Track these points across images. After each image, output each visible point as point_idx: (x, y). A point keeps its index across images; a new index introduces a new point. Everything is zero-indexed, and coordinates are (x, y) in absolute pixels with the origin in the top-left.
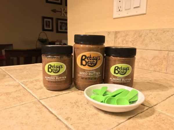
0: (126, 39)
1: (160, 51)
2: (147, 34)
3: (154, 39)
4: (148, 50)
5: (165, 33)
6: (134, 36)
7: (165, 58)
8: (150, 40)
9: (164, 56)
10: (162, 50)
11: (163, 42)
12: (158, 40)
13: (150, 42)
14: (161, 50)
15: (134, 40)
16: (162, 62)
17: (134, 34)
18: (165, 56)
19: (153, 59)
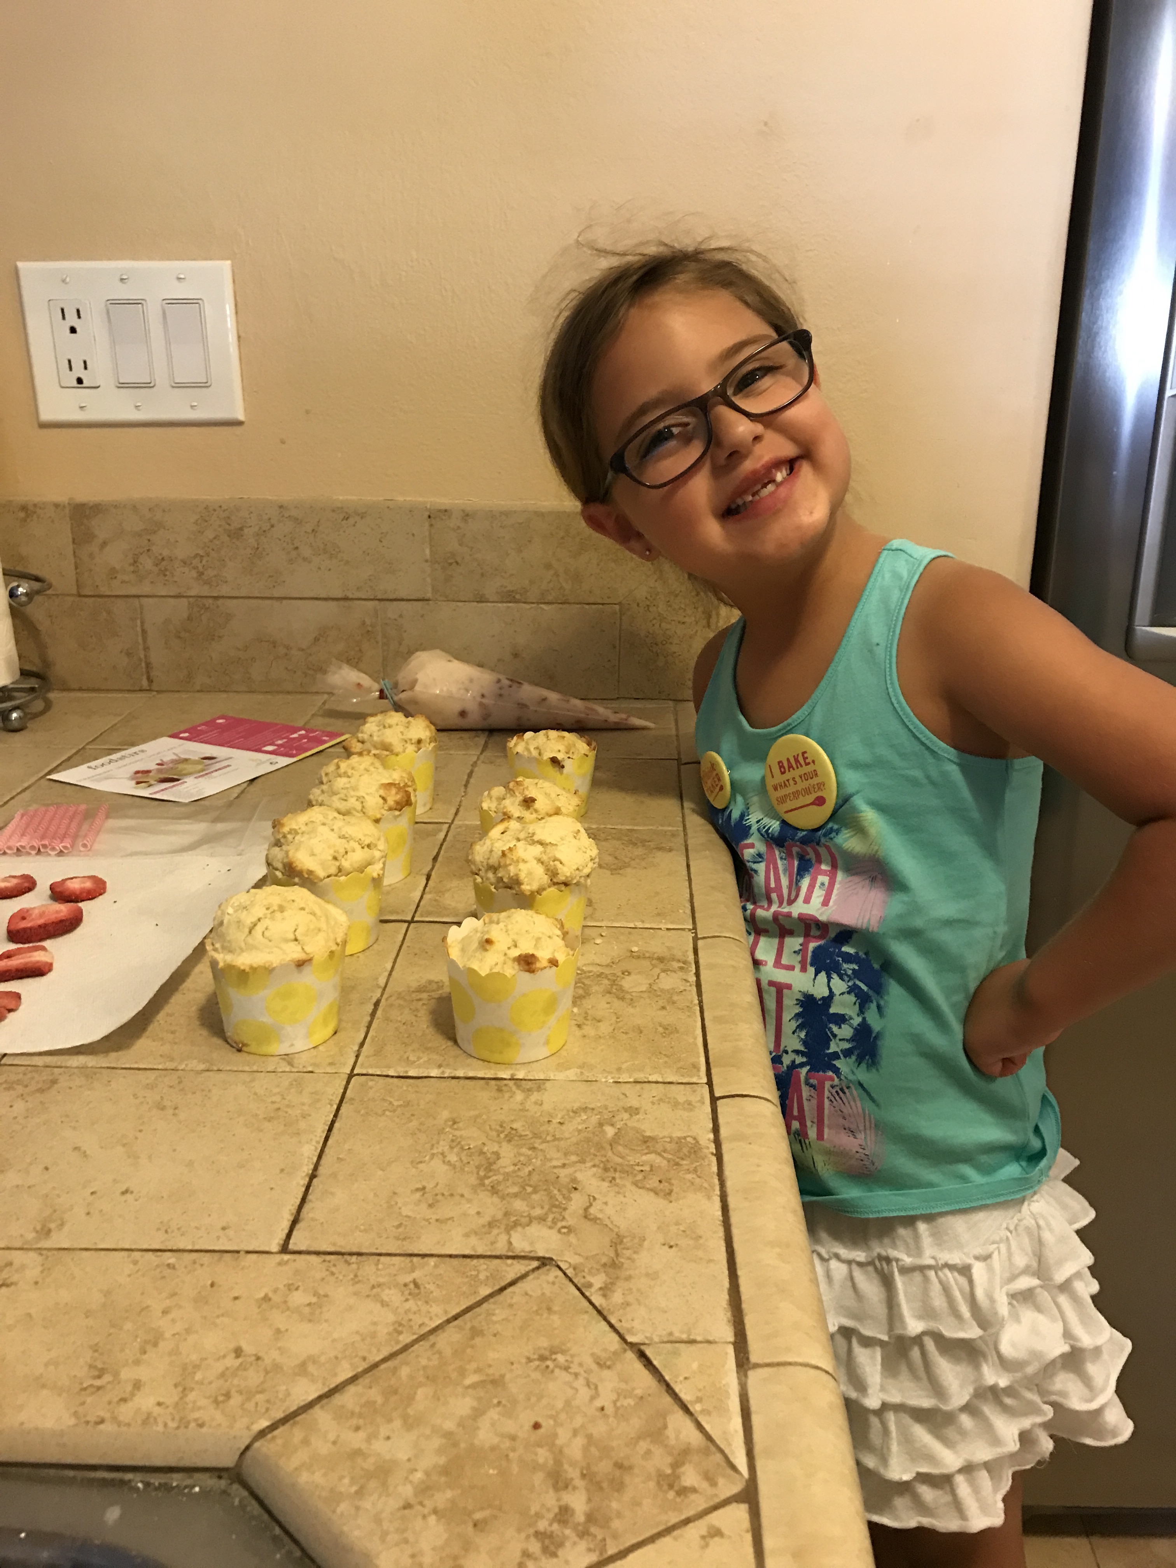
0: (154, 548)
1: (342, 603)
2: (272, 526)
3: (306, 551)
4: (284, 602)
5: (351, 521)
6: (201, 532)
7: (370, 629)
8: (288, 553)
9: (364, 623)
10: (352, 599)
11: (347, 563)
12: (325, 551)
13: (291, 561)
14: (346, 599)
15: (201, 553)
16: (357, 649)
17: (196, 523)
18: (368, 622)
19: (316, 639)
